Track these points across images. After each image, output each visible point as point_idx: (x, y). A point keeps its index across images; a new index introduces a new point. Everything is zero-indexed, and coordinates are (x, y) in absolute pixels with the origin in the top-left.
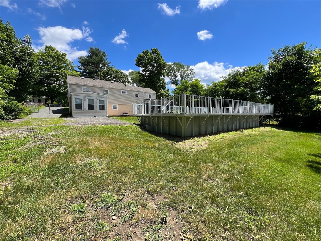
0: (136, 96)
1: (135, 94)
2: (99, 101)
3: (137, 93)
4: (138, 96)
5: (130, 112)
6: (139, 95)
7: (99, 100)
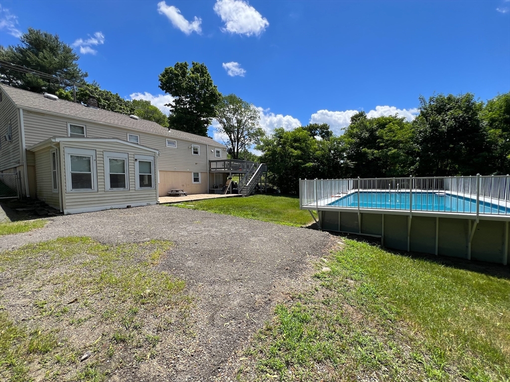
0: (195, 153)
1: (193, 149)
2: (137, 163)
3: (196, 146)
4: (197, 153)
5: (183, 186)
6: (199, 151)
7: (138, 160)
